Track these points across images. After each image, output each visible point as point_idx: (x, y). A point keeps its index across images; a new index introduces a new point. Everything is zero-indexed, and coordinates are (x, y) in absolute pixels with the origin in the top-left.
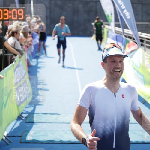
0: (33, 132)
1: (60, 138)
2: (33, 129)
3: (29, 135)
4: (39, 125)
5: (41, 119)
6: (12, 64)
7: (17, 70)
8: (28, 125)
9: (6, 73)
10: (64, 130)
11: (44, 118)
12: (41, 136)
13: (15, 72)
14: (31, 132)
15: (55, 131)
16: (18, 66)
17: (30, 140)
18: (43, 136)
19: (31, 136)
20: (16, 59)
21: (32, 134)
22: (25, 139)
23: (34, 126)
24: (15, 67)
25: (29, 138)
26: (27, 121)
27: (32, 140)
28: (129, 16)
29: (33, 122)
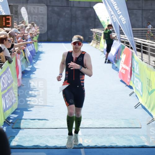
0: (19, 138)
1: (46, 143)
2: (18, 135)
3: (14, 141)
5: (28, 125)
8: (14, 131)
10: (50, 136)
11: (32, 124)
14: (17, 138)
15: (41, 137)
18: (28, 141)
19: (16, 142)
21: (17, 139)
23: (21, 131)
26: (14, 127)
27: (17, 145)
28: (125, 21)
29: (20, 128)
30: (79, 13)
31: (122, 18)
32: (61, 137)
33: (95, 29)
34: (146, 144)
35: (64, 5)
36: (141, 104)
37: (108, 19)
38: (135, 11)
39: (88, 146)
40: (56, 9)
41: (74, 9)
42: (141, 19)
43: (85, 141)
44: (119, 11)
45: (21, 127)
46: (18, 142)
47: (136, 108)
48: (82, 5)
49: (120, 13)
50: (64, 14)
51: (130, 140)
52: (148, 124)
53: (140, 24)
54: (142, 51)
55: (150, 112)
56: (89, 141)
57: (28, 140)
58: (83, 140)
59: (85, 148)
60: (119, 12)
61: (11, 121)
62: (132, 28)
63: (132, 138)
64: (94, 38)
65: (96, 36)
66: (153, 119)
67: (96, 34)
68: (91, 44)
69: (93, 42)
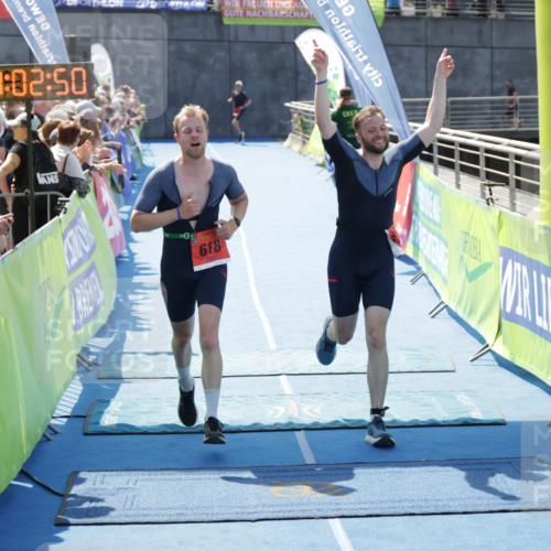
0: (120, 404)
2: (119, 396)
3: (109, 413)
4: (135, 385)
6: (56, 218)
7: (71, 233)
9: (41, 242)
12: (143, 413)
13: (67, 240)
14: (115, 405)
16: (73, 224)
17: (110, 427)
18: (147, 413)
19: (114, 415)
20: (67, 205)
21: (116, 409)
22: (98, 423)
23: (123, 387)
24: (64, 226)
25: (109, 419)
26: (103, 375)
27: (118, 425)
28: (380, 81)
29: (120, 378)
30: (251, 57)
31: (371, 71)
32: (237, 399)
33: (298, 103)
34: (477, 415)
35: (209, 37)
36: (446, 306)
37: (336, 72)
38: (406, 51)
39: (315, 424)
40: (188, 48)
41: (238, 48)
42: (423, 71)
43: (305, 410)
44: (361, 53)
45: (124, 376)
46: (120, 416)
47: (433, 317)
48: (261, 37)
49: (365, 57)
50: (211, 61)
51: (426, 405)
52: (473, 360)
54: (436, 161)
55: (474, 327)
56: (317, 410)
57: (146, 410)
58: (299, 406)
59: (307, 429)
60: (361, 57)
61: (91, 358)
62: (402, 97)
63: (433, 400)
64: (296, 126)
65: (299, 122)
66: (487, 346)
67: (300, 114)
68: (287, 142)
69: (293, 138)
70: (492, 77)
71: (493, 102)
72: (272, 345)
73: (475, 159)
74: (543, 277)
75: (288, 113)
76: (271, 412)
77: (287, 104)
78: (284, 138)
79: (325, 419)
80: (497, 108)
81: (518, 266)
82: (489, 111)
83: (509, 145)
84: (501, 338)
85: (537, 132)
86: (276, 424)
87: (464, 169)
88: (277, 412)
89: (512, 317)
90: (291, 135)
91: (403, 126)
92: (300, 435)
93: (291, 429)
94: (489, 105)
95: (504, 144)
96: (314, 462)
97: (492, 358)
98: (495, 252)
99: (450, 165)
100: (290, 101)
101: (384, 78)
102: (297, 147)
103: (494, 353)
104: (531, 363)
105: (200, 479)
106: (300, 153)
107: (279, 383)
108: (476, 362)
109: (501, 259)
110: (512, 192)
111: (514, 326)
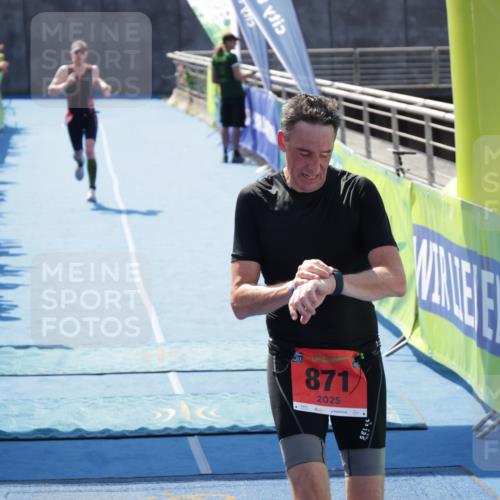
1: (76, 422)
5: (8, 364)
10: (85, 398)
11: (20, 361)
12: (13, 416)
15: (56, 401)
18: (17, 416)
28: (283, 27)
31: (272, 16)
33: (183, 53)
37: (227, 17)
39: (211, 428)
42: (325, 18)
43: (199, 412)
53: (325, 34)
54: (343, 124)
56: (212, 413)
57: (16, 413)
58: (190, 408)
59: (201, 434)
62: (309, 45)
64: (182, 81)
65: (185, 76)
66: (404, 339)
67: (185, 67)
68: (172, 100)
69: (179, 95)
70: (406, 25)
71: (408, 54)
72: (159, 338)
73: (387, 122)
74: (457, 260)
75: (172, 66)
76: (160, 415)
77: (170, 55)
78: (168, 94)
79: (223, 423)
80: (414, 61)
81: (434, 247)
82: (404, 64)
83: (424, 106)
84: (418, 330)
85: (450, 90)
86: (166, 429)
87: (375, 133)
88: (166, 414)
89: (429, 306)
90: (176, 91)
91: (309, 82)
92: (193, 441)
93: (183, 434)
94: (404, 57)
95: (419, 105)
96: (210, 472)
97: (410, 352)
98: (409, 230)
99: (359, 129)
100: (172, 51)
101: (287, 24)
102: (183, 105)
103: (411, 347)
104: (452, 358)
105: (80, 491)
106: (187, 112)
107: (168, 381)
108: (392, 356)
109: (415, 238)
110: (430, 160)
111: (431, 315)
